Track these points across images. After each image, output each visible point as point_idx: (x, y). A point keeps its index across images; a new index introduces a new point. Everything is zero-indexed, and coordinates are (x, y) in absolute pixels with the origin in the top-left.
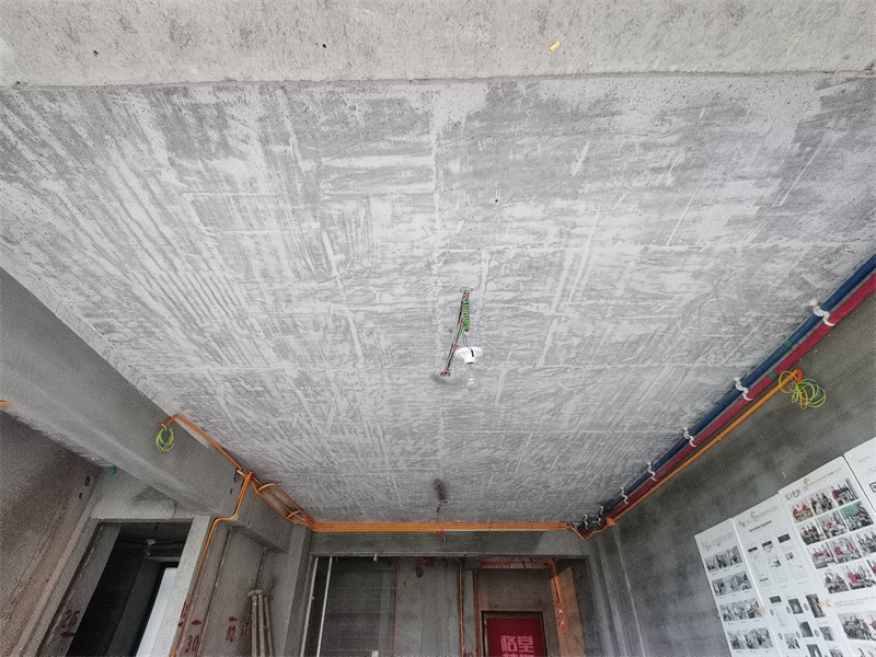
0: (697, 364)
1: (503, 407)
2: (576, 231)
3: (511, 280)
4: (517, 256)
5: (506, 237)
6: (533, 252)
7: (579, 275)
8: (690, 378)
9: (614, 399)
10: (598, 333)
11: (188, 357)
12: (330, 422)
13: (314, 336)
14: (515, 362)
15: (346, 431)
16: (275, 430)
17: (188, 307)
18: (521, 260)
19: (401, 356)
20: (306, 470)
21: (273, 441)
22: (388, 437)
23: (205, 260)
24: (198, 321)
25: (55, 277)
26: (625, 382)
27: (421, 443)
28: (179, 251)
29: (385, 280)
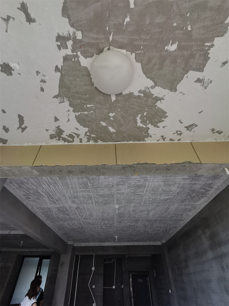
0: (184, 204)
1: (133, 213)
2: (148, 180)
3: (133, 188)
4: (134, 184)
5: (131, 181)
6: (138, 184)
7: (150, 187)
8: (183, 206)
9: (164, 211)
10: (156, 198)
11: (47, 204)
12: (84, 217)
13: (82, 199)
14: (135, 204)
15: (88, 219)
16: (68, 219)
17: (51, 194)
18: (135, 185)
19: (105, 203)
20: (75, 229)
21: (66, 222)
22: (100, 220)
23: (58, 185)
24: (52, 196)
25: (19, 189)
26: (166, 207)
27: (110, 221)
28: (52, 184)
29: (102, 189)
